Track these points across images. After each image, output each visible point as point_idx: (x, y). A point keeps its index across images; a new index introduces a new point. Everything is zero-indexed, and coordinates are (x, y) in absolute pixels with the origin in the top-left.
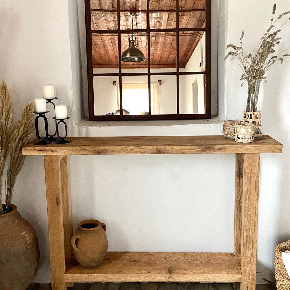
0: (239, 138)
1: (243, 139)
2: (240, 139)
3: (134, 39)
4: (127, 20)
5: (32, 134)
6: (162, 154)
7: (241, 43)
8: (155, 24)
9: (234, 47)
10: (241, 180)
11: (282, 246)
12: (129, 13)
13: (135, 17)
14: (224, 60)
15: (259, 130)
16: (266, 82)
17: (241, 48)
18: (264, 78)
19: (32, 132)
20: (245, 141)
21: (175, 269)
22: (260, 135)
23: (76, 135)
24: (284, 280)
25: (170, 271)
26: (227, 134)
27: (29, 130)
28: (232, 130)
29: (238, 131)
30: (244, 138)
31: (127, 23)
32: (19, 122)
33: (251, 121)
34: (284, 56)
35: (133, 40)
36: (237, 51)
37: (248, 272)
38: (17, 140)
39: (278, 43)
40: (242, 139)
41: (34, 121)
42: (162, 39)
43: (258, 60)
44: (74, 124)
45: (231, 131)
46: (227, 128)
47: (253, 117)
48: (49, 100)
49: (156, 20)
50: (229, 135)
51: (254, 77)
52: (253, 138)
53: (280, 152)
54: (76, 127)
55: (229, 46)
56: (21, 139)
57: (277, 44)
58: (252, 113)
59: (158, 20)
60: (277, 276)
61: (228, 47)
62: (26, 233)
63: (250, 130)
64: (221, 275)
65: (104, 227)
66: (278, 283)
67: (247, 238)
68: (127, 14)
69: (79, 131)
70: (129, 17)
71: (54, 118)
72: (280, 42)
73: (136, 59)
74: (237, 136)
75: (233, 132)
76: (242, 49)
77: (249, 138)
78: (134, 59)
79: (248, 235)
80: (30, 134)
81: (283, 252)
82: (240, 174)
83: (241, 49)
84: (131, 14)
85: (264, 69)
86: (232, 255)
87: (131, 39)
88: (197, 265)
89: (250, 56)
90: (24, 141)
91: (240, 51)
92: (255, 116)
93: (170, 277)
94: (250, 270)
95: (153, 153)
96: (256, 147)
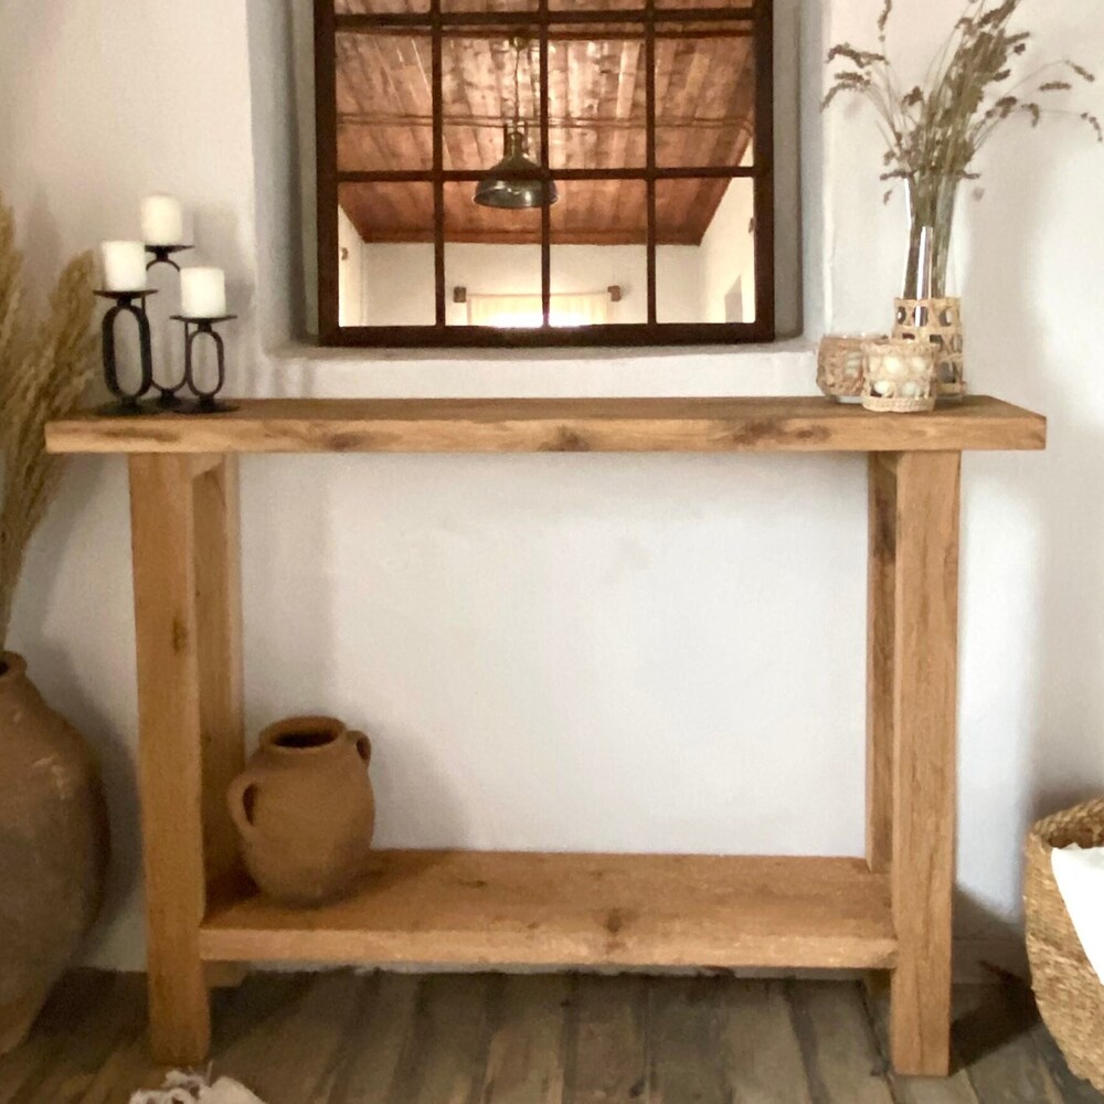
0: (879, 395)
1: (893, 399)
2: (881, 399)
3: (522, 130)
4: (499, 66)
5: (89, 374)
6: (582, 450)
7: (882, 39)
8: (596, 83)
9: (855, 56)
10: (888, 569)
11: (1051, 825)
12: (506, 43)
13: (525, 56)
14: (821, 111)
15: (955, 368)
16: (978, 195)
17: (881, 58)
18: (971, 177)
19: (88, 367)
20: (899, 406)
21: (632, 916)
22: (956, 388)
23: (264, 391)
24: (1061, 960)
25: (614, 923)
26: (833, 385)
27: (79, 359)
28: (851, 367)
29: (873, 367)
30: (895, 394)
31: (498, 79)
32: (43, 330)
33: (926, 332)
34: (1044, 88)
35: (516, 133)
36: (868, 74)
37: (919, 928)
38: (31, 395)
39: (1020, 49)
40: (891, 396)
41: (96, 326)
42: (621, 137)
43: (948, 104)
44: (260, 349)
45: (849, 372)
46: (834, 360)
47: (932, 318)
48: (161, 253)
49: (597, 68)
50: (841, 387)
51: (934, 170)
52: (930, 395)
53: (1036, 448)
54: (265, 363)
55: (840, 50)
56: (46, 393)
57: (1015, 54)
58: (926, 304)
59: (607, 66)
60: (1034, 947)
61: (831, 57)
62: (54, 763)
63: (919, 364)
64: (814, 942)
65: (363, 746)
66: (1037, 974)
67: (916, 789)
68: (501, 44)
69: (278, 376)
70: (507, 55)
71: (178, 318)
72: (1027, 47)
73: (528, 197)
74: (869, 389)
75: (856, 375)
76: (887, 63)
77: (918, 393)
78: (520, 199)
79: (918, 775)
80: (81, 374)
81: (1056, 851)
82: (884, 543)
83: (881, 64)
84: (511, 43)
85: (971, 139)
86: (858, 864)
87: (511, 130)
88: (721, 900)
89: (915, 96)
90: (57, 402)
91: (879, 72)
92: (938, 314)
93: (611, 947)
94: (928, 923)
95: (547, 447)
96: (944, 427)
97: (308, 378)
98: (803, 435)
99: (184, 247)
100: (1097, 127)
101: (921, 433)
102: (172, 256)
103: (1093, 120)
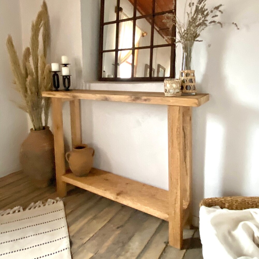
16: (209, 46)
40: (167, 92)
48: (64, 65)
77: (173, 92)
92: (185, 74)
93: (117, 198)
94: (175, 213)
95: (103, 100)
96: (174, 100)
97: (89, 86)
98: (145, 100)
99: (69, 64)
100: (237, 26)
101: (170, 101)
102: (67, 66)
103: (235, 24)
